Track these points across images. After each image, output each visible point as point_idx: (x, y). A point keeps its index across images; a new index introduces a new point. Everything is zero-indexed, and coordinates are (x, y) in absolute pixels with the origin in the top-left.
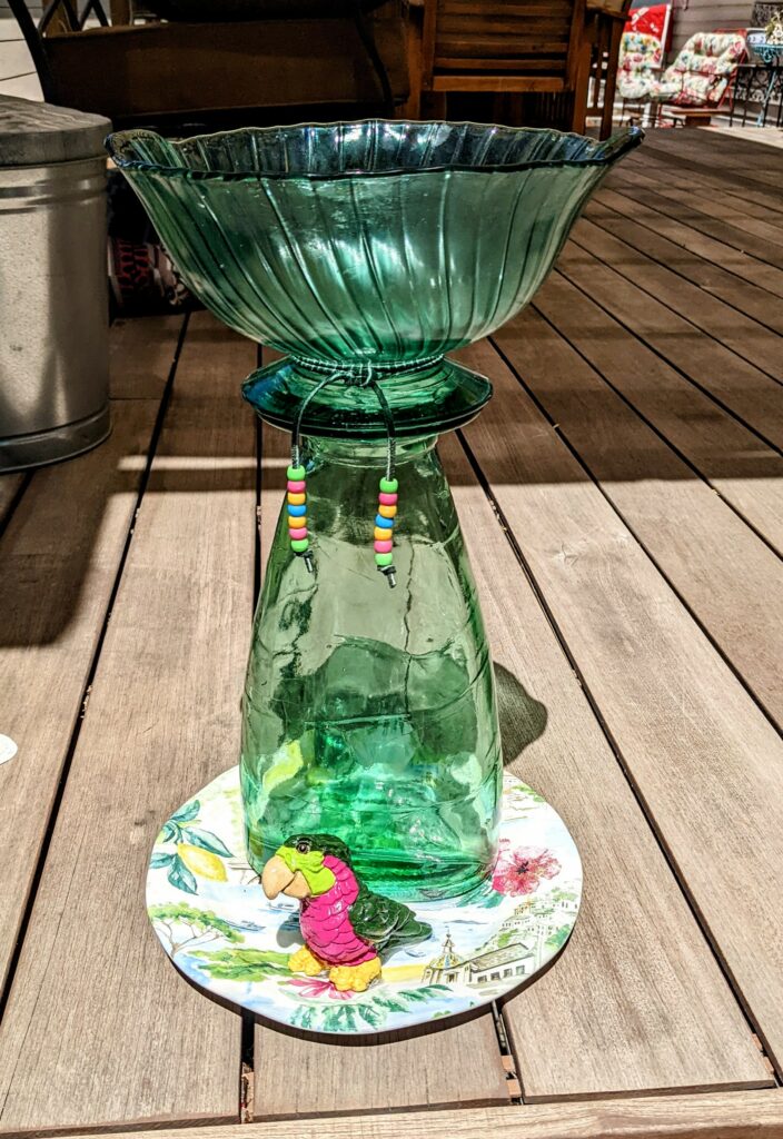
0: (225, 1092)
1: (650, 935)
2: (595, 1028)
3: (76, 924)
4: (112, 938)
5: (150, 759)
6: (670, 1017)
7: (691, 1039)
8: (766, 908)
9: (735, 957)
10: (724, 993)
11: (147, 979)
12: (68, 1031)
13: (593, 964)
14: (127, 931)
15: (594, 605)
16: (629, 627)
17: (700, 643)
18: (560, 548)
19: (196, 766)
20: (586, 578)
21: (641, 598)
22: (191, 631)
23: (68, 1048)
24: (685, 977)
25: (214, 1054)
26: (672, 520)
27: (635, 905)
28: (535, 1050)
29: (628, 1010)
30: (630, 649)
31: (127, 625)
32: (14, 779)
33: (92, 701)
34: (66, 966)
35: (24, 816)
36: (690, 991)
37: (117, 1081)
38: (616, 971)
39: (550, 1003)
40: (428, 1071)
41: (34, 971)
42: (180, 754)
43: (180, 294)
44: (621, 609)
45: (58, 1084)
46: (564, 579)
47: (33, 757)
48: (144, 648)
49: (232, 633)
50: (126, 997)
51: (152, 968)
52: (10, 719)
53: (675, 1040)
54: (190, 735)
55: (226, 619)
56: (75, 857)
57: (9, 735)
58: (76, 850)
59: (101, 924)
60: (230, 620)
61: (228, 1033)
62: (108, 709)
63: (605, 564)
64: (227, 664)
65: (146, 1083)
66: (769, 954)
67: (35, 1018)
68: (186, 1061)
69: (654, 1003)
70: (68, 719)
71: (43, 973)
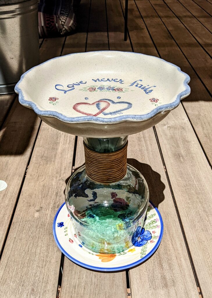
0: (53, 294)
1: (173, 255)
2: (154, 283)
3: (19, 241)
4: (28, 246)
5: (42, 191)
6: (175, 281)
7: (180, 288)
8: (208, 249)
9: (197, 263)
10: (191, 275)
11: (36, 259)
12: (14, 273)
13: (156, 263)
14: (32, 244)
15: (173, 144)
16: (183, 152)
17: (203, 158)
18: (166, 124)
19: (54, 194)
20: (172, 134)
21: (188, 142)
22: (57, 149)
23: (14, 278)
24: (181, 269)
25: (51, 283)
26: (202, 114)
27: (171, 245)
28: (136, 288)
29: (164, 278)
30: (182, 160)
31: (39, 146)
32: (6, 195)
33: (28, 171)
34: (15, 253)
35: (8, 207)
36: (182, 273)
37: (26, 289)
38: (162, 266)
39: (143, 274)
40: (107, 292)
41: (7, 255)
42: (50, 189)
44: (181, 146)
45: (11, 289)
46: (166, 135)
47: (11, 189)
48: (44, 154)
49: (68, 150)
50: (30, 264)
51: (37, 255)
52: (6, 176)
53: (175, 288)
54: (54, 184)
55: (67, 146)
56: (20, 221)
57: (5, 181)
58: (21, 218)
59: (25, 242)
60: (68, 146)
61: (55, 277)
62: (32, 174)
63: (179, 129)
64: (66, 161)
65: (33, 290)
66: (207, 263)
67: (6, 269)
68: (44, 284)
69: (171, 276)
70: (21, 177)
71: (9, 255)
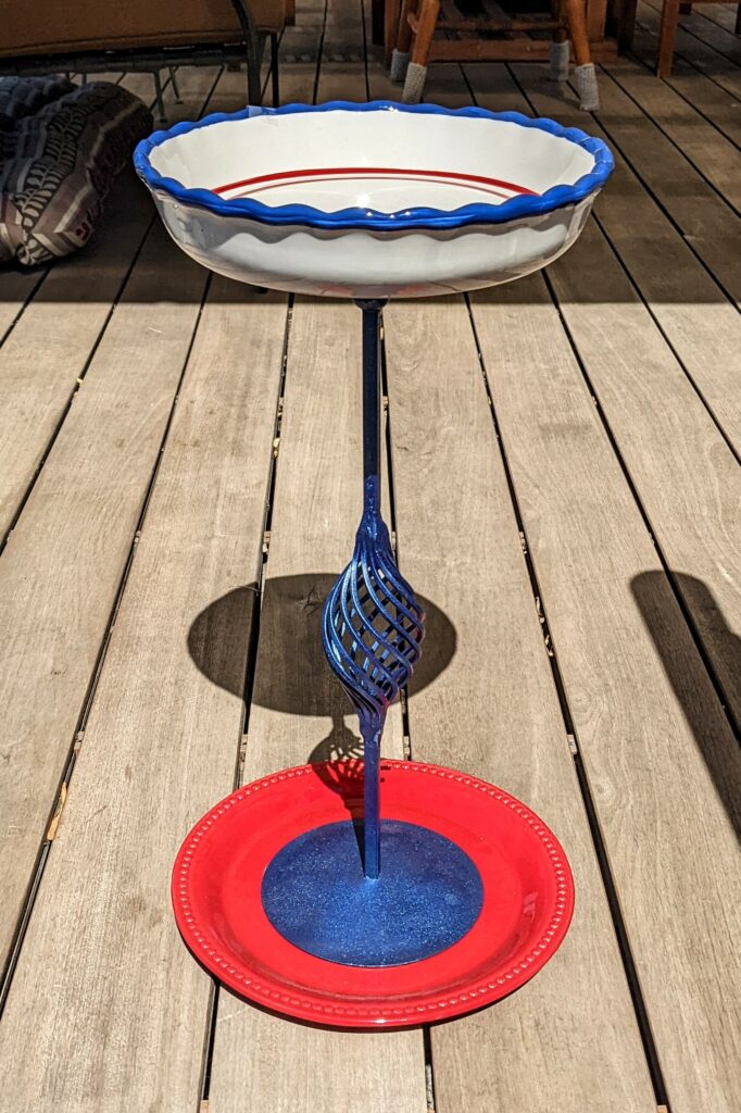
2: (60, 1083)
6: (133, 1079)
13: (91, 1028)
29: (98, 1070)
36: (165, 1058)
38: (107, 1036)
43: (31, 251)
53: (126, 1099)
69: (126, 1066)
